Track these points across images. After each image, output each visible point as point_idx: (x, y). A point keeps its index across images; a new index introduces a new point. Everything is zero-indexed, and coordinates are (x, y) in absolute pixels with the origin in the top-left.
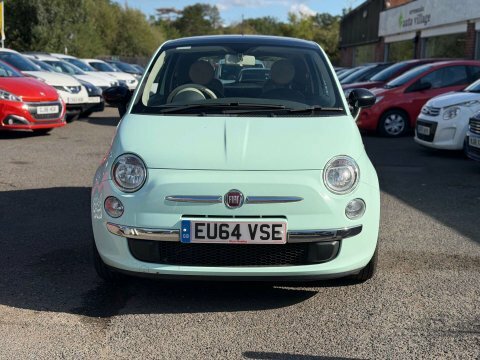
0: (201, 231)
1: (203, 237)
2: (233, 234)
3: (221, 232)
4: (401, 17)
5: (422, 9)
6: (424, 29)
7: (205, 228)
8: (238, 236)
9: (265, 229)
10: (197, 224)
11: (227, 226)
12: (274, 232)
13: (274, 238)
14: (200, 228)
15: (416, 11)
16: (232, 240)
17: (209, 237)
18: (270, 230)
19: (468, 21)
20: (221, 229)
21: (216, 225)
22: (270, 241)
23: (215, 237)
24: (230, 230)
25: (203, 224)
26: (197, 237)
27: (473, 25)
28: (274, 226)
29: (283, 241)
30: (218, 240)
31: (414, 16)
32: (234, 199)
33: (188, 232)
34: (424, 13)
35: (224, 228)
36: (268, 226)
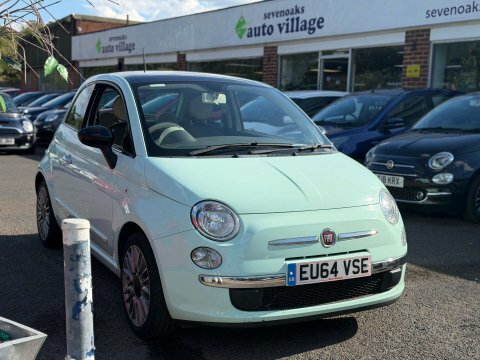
0: (305, 272)
1: (307, 279)
2: (332, 272)
3: (323, 271)
4: (99, 43)
5: (124, 37)
6: (128, 57)
7: (308, 269)
8: (336, 273)
9: (356, 264)
10: (302, 266)
11: (327, 264)
12: (363, 266)
13: (363, 272)
14: (304, 269)
15: (117, 38)
16: (331, 278)
17: (312, 278)
18: (359, 264)
19: (178, 52)
20: (321, 269)
21: (318, 265)
22: (360, 275)
23: (316, 278)
24: (329, 268)
25: (307, 266)
26: (302, 279)
27: (184, 56)
28: (363, 260)
29: (369, 274)
30: (320, 280)
31: (115, 43)
32: (328, 237)
33: (294, 275)
34: (127, 42)
35: (325, 267)
36: (358, 261)
